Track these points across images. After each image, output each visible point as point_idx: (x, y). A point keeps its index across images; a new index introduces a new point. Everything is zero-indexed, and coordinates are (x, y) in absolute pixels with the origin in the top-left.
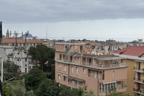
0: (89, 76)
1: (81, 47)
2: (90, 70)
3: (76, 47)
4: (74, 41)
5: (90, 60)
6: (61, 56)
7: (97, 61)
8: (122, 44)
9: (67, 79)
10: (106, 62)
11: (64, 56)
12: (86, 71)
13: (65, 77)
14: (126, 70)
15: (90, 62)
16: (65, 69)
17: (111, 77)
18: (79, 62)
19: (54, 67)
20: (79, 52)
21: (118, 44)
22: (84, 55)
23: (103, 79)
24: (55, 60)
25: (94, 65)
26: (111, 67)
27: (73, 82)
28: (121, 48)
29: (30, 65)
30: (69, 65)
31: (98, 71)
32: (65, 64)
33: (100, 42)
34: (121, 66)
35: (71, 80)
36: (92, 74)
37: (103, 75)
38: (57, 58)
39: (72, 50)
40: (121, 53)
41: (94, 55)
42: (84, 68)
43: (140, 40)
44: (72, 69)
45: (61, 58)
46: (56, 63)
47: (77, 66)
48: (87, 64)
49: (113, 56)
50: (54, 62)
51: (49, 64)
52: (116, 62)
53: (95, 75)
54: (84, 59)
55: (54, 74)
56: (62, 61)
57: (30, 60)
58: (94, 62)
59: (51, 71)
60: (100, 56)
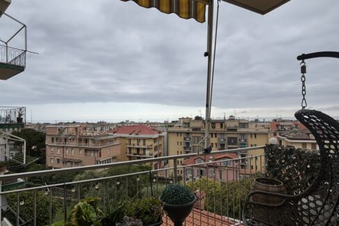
0: (86, 155)
1: (76, 129)
2: (86, 150)
3: (71, 129)
4: (62, 123)
5: (86, 141)
6: (53, 139)
7: (94, 141)
8: (112, 124)
9: (61, 162)
10: (102, 141)
11: (57, 139)
12: (82, 152)
13: (58, 160)
14: (120, 146)
15: (86, 142)
16: (59, 151)
17: (107, 154)
18: (74, 144)
19: (45, 151)
20: (75, 134)
21: (109, 124)
22: (80, 136)
23: (100, 156)
24: (46, 143)
25: (91, 145)
26: (107, 145)
27: (69, 164)
28: (112, 128)
29: (11, 152)
30: (63, 147)
31: (95, 150)
32: (58, 147)
33: (92, 124)
34: (115, 143)
35: (65, 162)
36: (88, 153)
37: (100, 153)
38: (48, 141)
39: (66, 133)
40: (114, 133)
41: (90, 136)
42: (80, 148)
43: (127, 121)
44: (67, 151)
45: (53, 141)
46: (47, 147)
47: (72, 148)
48: (83, 145)
49: (108, 135)
50: (45, 146)
51: (38, 148)
52: (111, 141)
53: (92, 154)
54: (80, 140)
55: (45, 158)
56: (55, 144)
57: (12, 146)
58: (90, 142)
59: (40, 155)
60: (96, 136)
